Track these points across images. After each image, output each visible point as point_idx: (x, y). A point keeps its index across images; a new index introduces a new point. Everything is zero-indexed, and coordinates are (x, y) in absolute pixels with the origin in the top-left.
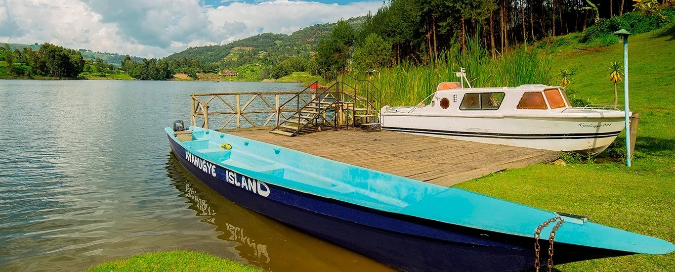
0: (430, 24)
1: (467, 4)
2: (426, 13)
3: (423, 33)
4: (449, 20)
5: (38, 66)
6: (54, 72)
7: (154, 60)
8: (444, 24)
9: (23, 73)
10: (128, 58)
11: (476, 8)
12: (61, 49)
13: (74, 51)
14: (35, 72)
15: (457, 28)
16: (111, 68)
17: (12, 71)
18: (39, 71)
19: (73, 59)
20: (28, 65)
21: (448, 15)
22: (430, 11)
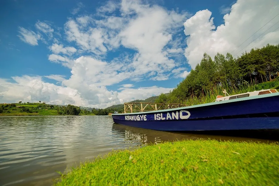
0: (191, 92)
1: (204, 84)
2: (190, 89)
3: (189, 95)
4: (198, 90)
5: (66, 111)
6: (71, 113)
7: (102, 109)
8: (197, 91)
9: (62, 114)
10: (94, 109)
11: (206, 85)
12: (73, 106)
13: (78, 107)
14: (65, 114)
15: (201, 92)
16: (89, 112)
17: (58, 113)
18: (67, 113)
19: (77, 109)
20: (63, 111)
21: (197, 88)
22: (191, 88)
